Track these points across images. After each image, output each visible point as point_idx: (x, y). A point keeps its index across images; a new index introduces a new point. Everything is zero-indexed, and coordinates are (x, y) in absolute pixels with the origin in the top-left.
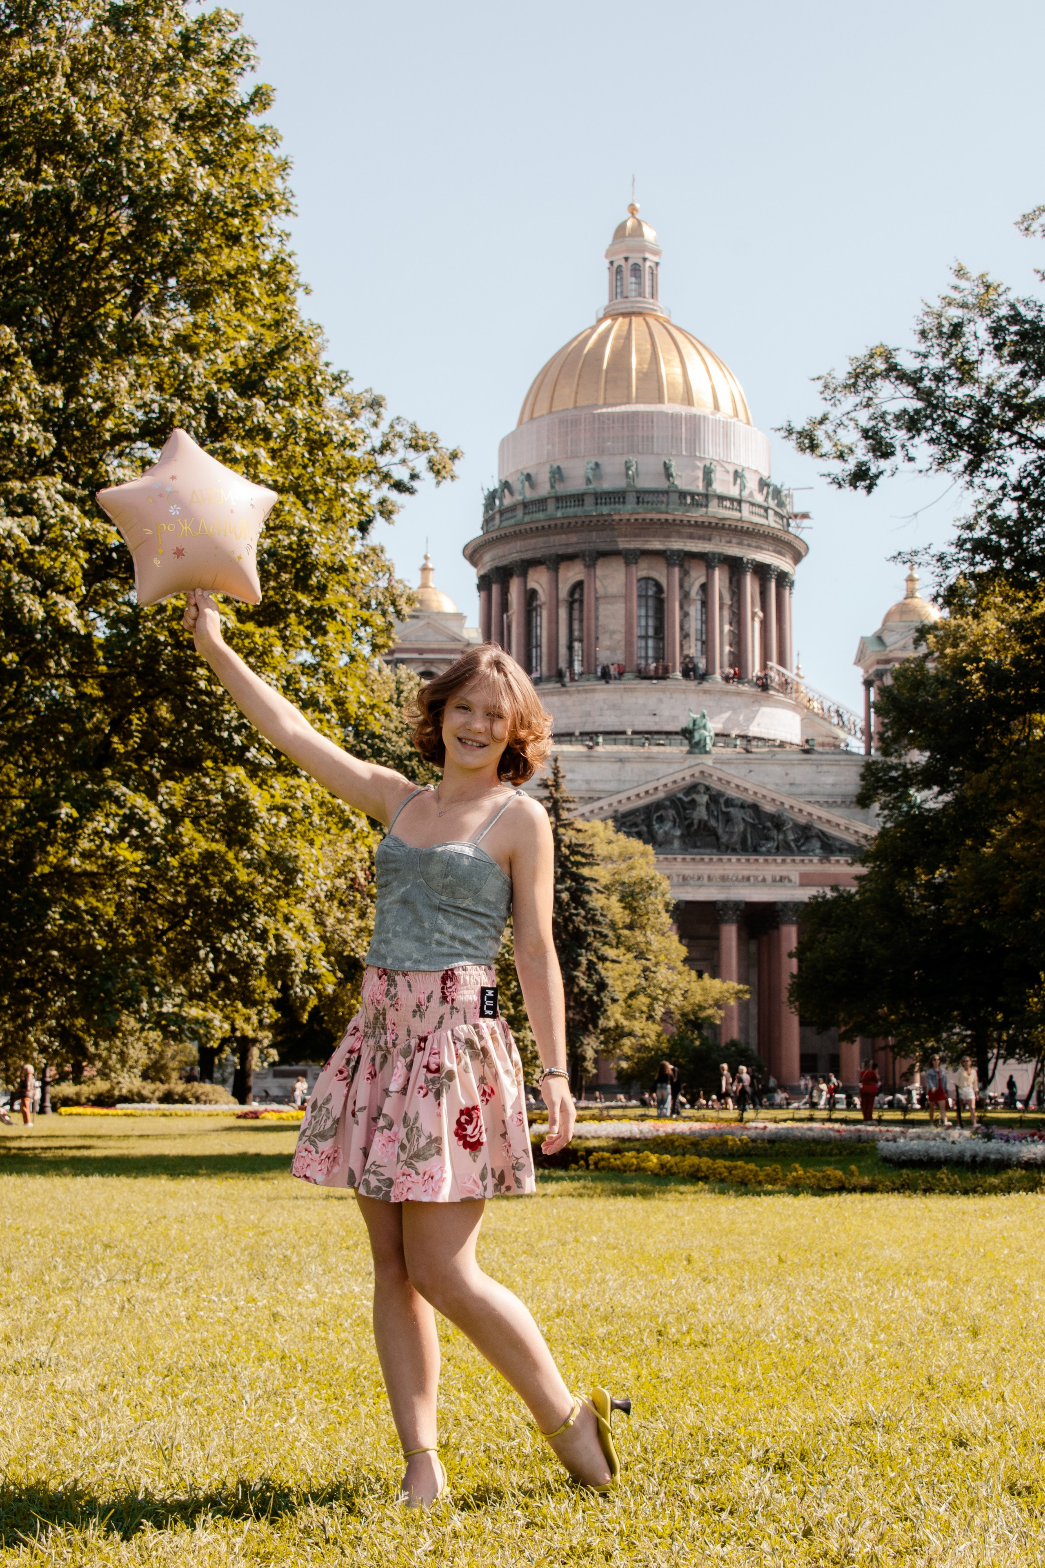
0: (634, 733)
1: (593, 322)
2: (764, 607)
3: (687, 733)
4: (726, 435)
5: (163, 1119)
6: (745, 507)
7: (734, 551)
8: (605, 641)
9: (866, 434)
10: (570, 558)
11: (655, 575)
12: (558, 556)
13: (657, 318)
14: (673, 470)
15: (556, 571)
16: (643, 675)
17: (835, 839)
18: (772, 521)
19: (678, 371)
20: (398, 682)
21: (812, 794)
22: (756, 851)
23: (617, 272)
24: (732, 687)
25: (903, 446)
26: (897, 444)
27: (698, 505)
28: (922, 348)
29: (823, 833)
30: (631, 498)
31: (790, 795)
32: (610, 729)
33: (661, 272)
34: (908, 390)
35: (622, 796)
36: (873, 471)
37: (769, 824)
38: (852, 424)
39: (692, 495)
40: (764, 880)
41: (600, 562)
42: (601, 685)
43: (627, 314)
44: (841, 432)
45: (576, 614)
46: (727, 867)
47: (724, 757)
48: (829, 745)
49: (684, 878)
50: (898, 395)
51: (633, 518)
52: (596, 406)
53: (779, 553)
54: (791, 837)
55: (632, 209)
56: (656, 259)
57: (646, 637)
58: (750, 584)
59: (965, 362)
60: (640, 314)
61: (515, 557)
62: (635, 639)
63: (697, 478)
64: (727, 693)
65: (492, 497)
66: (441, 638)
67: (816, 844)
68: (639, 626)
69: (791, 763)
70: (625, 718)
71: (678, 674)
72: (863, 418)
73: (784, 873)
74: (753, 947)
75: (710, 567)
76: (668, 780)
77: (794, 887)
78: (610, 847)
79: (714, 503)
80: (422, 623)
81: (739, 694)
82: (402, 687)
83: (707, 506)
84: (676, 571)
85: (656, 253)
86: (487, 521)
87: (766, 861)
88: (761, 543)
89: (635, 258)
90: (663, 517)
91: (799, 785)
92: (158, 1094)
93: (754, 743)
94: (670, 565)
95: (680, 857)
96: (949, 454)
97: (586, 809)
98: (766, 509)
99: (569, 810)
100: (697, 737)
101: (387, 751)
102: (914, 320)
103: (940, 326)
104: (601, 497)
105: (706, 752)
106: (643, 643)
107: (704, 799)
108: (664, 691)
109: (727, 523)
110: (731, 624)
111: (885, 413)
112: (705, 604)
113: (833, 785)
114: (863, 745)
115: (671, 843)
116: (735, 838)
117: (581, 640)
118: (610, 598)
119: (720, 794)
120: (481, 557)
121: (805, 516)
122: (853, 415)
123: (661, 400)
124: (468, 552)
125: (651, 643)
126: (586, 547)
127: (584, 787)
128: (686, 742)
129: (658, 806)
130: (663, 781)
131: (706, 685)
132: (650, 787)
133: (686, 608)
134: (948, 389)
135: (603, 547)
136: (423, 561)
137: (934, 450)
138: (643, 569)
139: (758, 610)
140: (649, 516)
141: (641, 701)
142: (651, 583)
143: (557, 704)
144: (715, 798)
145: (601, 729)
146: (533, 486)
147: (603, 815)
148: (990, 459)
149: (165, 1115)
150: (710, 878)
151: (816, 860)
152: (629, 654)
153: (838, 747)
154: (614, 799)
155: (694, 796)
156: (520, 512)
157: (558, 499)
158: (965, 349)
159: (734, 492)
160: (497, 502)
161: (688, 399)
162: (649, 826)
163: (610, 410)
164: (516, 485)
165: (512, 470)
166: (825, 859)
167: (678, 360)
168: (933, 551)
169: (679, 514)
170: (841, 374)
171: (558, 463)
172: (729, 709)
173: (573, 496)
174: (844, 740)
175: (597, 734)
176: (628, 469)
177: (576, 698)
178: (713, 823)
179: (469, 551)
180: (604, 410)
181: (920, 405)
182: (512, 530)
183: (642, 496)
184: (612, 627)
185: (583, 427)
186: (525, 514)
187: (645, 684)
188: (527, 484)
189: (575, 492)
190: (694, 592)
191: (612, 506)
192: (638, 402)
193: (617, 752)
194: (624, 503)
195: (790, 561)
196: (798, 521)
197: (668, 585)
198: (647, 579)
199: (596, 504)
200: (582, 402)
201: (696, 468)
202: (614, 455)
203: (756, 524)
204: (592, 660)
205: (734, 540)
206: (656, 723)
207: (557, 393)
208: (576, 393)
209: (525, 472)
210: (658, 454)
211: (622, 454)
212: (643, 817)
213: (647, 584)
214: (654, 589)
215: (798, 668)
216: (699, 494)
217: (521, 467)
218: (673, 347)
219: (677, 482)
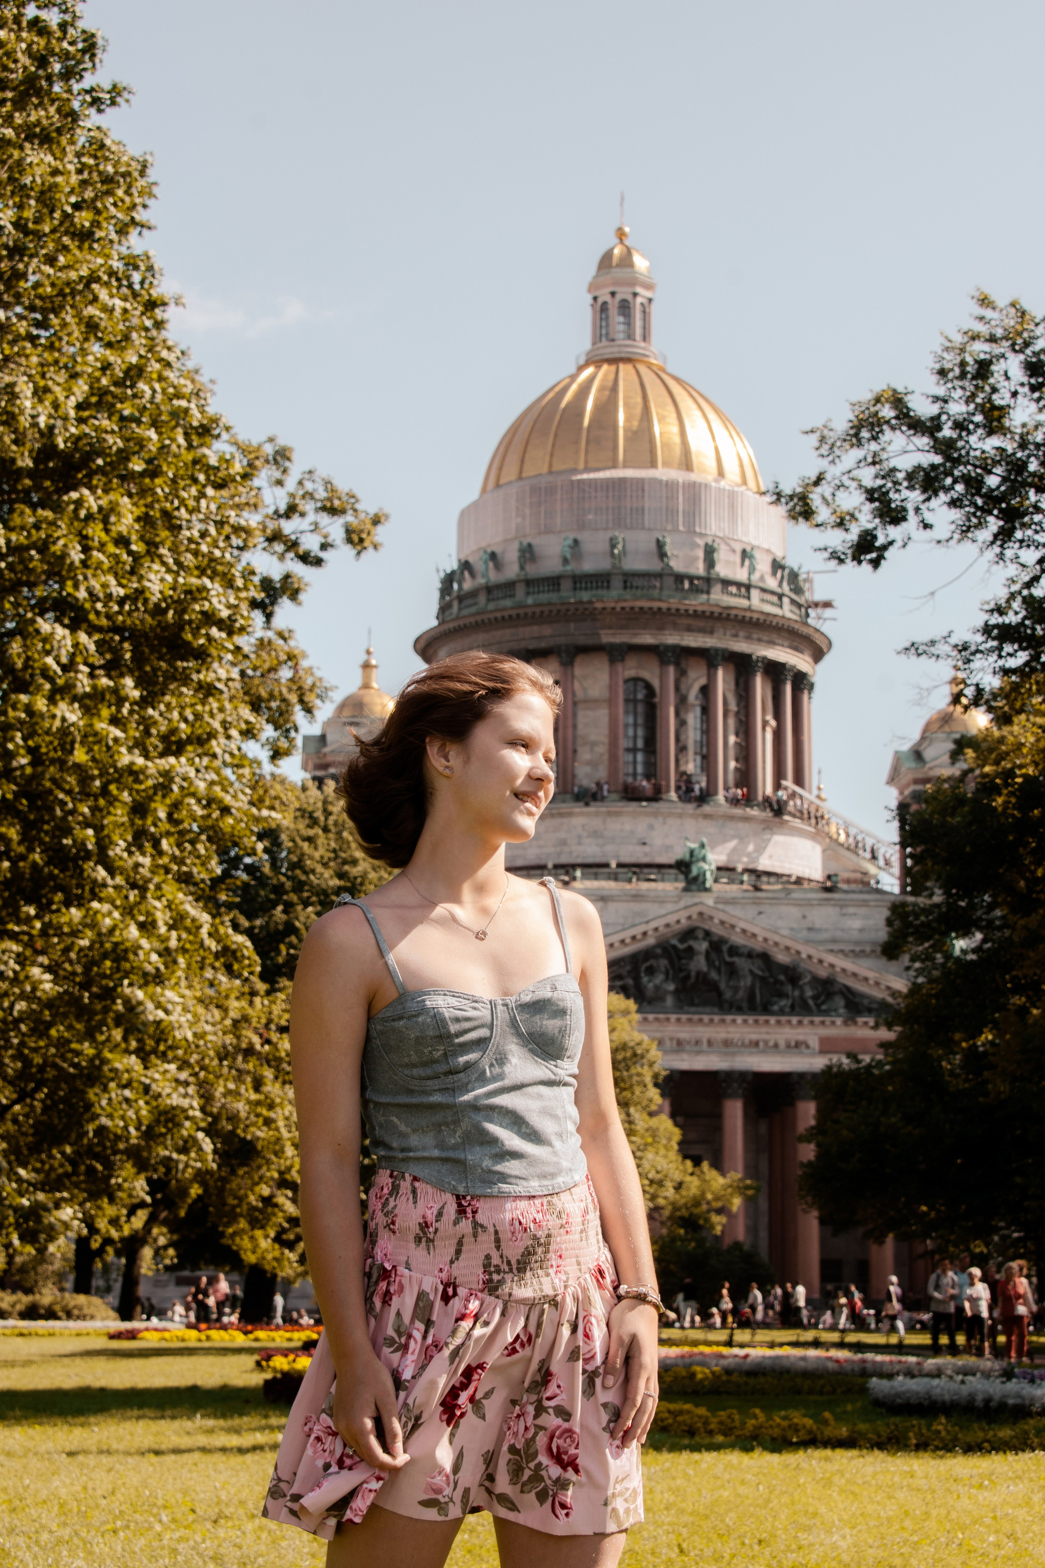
0: (620, 865)
1: (573, 370)
2: (778, 714)
3: (683, 867)
4: (732, 506)
5: (20, 1340)
6: (755, 594)
7: (741, 646)
8: (584, 754)
9: (871, 495)
10: (543, 653)
11: (646, 675)
12: (528, 651)
13: (649, 366)
14: (668, 549)
16: (631, 794)
17: (863, 996)
18: (787, 611)
19: (675, 429)
20: (325, 802)
21: (834, 941)
22: (766, 1010)
23: (602, 310)
24: (738, 811)
25: (917, 510)
26: (910, 507)
27: (698, 591)
28: (941, 391)
29: (848, 988)
30: (617, 582)
31: (808, 942)
32: (590, 861)
33: (655, 310)
34: (924, 441)
36: (880, 541)
37: (782, 977)
38: (854, 484)
39: (691, 578)
40: (776, 1045)
41: (578, 660)
42: (579, 808)
43: (613, 361)
44: (841, 495)
46: (732, 1029)
47: (729, 895)
48: (855, 881)
49: (679, 1043)
50: (911, 447)
51: (619, 606)
52: (575, 471)
53: (796, 649)
54: (809, 993)
55: (621, 235)
56: (649, 294)
57: (634, 750)
58: (760, 687)
59: (994, 408)
60: (628, 360)
62: (621, 752)
63: (697, 558)
64: (732, 818)
65: (448, 580)
67: (840, 1002)
68: (626, 736)
69: (808, 903)
70: (609, 848)
71: (673, 795)
72: (868, 477)
73: (801, 1038)
74: (763, 1129)
75: (712, 667)
76: (659, 923)
77: (813, 1055)
79: (717, 588)
81: (747, 819)
82: (330, 808)
83: (708, 592)
84: (671, 670)
85: (649, 287)
86: (444, 609)
87: (779, 1022)
88: (774, 637)
89: (624, 293)
90: (655, 605)
91: (819, 930)
92: (19, 1307)
93: (764, 879)
94: (663, 663)
95: (673, 1017)
96: (974, 520)
100: (695, 871)
101: (311, 885)
102: (931, 358)
103: (963, 364)
104: (581, 581)
105: (707, 890)
106: (630, 757)
107: (703, 946)
108: (655, 815)
109: (733, 612)
110: (737, 735)
111: (894, 470)
112: (707, 710)
113: (861, 930)
114: (897, 882)
115: (662, 999)
116: (741, 994)
118: (592, 703)
119: (722, 941)
120: (435, 652)
121: (827, 605)
122: (855, 473)
123: (653, 464)
124: (419, 647)
125: (640, 757)
126: (562, 641)
128: (681, 877)
129: (647, 954)
130: (653, 925)
131: (707, 809)
132: (637, 931)
133: (682, 715)
134: (973, 439)
135: (582, 640)
136: (364, 657)
137: (956, 515)
138: (631, 668)
139: (769, 718)
140: (639, 604)
141: (628, 827)
142: (641, 684)
144: (717, 945)
145: (579, 861)
146: (498, 566)
148: (1024, 526)
149: (21, 1335)
150: (710, 1043)
151: (839, 1021)
152: (613, 770)
153: (868, 884)
155: (692, 943)
156: (482, 599)
157: (529, 583)
158: (994, 390)
159: (741, 575)
160: (455, 586)
161: (687, 463)
162: (637, 979)
163: (592, 476)
164: (479, 567)
165: (474, 547)
166: (850, 1020)
167: (674, 415)
168: (954, 640)
169: (673, 602)
170: (841, 423)
171: (528, 540)
172: (734, 837)
173: (547, 579)
174: (875, 877)
175: (574, 866)
176: (613, 546)
178: (714, 975)
179: (422, 644)
180: (585, 476)
181: (938, 459)
182: (472, 620)
183: (630, 579)
184: (593, 738)
185: (558, 497)
186: (489, 600)
187: (633, 806)
188: (491, 564)
189: (549, 574)
190: (693, 695)
191: (594, 592)
192: (625, 466)
193: (598, 889)
194: (608, 587)
195: (809, 659)
196: (819, 610)
197: (661, 687)
198: (636, 680)
199: (575, 589)
200: (558, 466)
201: (695, 546)
202: (597, 530)
203: (768, 614)
204: (569, 777)
205: (741, 634)
206: (646, 854)
207: (527, 456)
208: (552, 455)
209: (489, 550)
210: (649, 529)
211: (606, 529)
212: (628, 968)
213: (635, 686)
214: (644, 692)
215: (819, 789)
216: (699, 578)
217: (483, 544)
218: (669, 400)
219: (672, 563)
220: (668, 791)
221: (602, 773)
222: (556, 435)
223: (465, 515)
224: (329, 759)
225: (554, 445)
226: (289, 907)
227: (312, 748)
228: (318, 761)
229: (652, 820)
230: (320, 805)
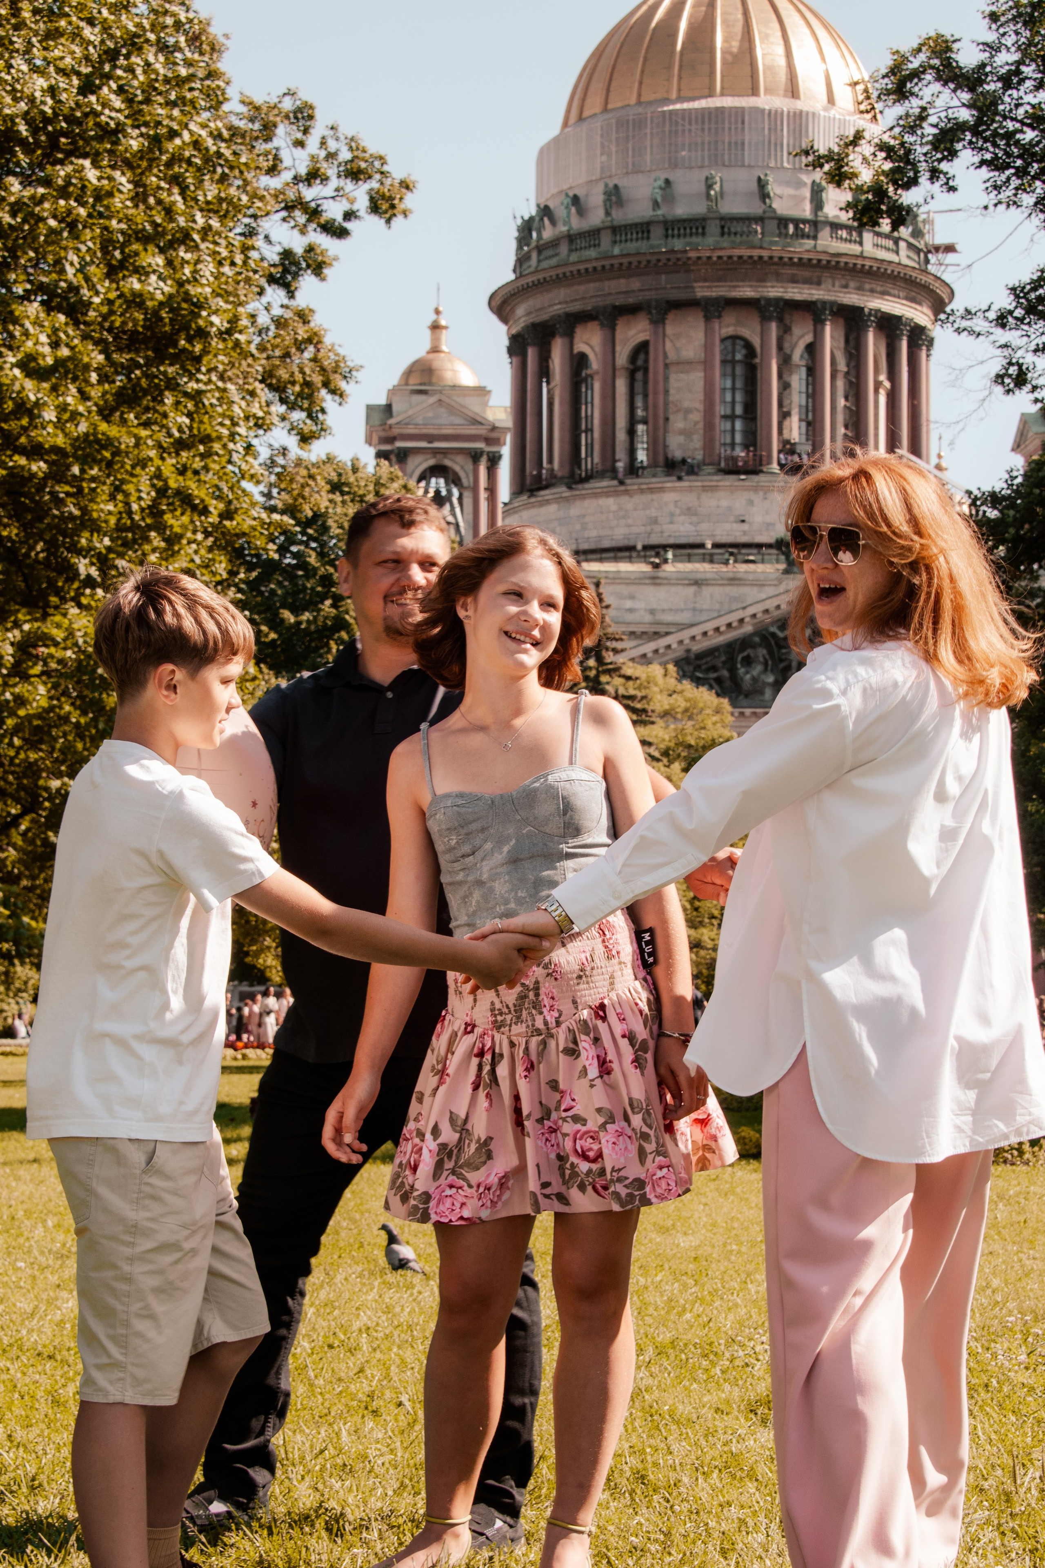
0: (716, 546)
2: (893, 375)
3: (783, 546)
6: (867, 237)
7: (851, 298)
8: (677, 423)
10: (631, 310)
11: (745, 332)
12: (615, 307)
15: (613, 328)
16: (727, 468)
18: (905, 257)
19: (780, 50)
27: (804, 236)
30: (713, 228)
32: (683, 541)
35: (696, 631)
39: (796, 222)
41: (670, 317)
42: (670, 483)
45: (639, 386)
51: (715, 255)
52: (667, 101)
53: (913, 300)
57: (732, 417)
58: (873, 344)
61: (558, 309)
62: (717, 420)
65: (526, 228)
66: (457, 421)
68: (723, 402)
70: (704, 526)
71: (775, 467)
75: (818, 322)
76: (758, 609)
78: (671, 700)
79: (825, 233)
80: (432, 400)
82: (383, 491)
83: (815, 238)
84: (774, 326)
86: (521, 261)
88: (889, 287)
90: (756, 253)
94: (765, 318)
97: (648, 648)
98: (896, 241)
99: (616, 651)
104: (673, 227)
106: (728, 426)
108: (756, 489)
109: (843, 260)
110: (846, 398)
112: (813, 371)
115: (762, 693)
117: (645, 422)
118: (686, 365)
120: (513, 310)
121: (950, 249)
123: (755, 92)
124: (495, 304)
125: (738, 425)
126: (651, 295)
127: (648, 618)
128: (782, 558)
129: (744, 643)
130: (751, 611)
132: (733, 618)
133: (786, 377)
135: (675, 295)
136: (434, 317)
138: (728, 326)
139: (883, 377)
140: (737, 252)
141: (725, 503)
142: (740, 343)
143: (614, 508)
145: (671, 541)
146: (581, 212)
147: (672, 655)
152: (709, 440)
154: (685, 635)
156: (564, 249)
157: (616, 230)
160: (534, 235)
161: (793, 91)
162: (733, 670)
163: (685, 106)
164: (560, 212)
165: (554, 191)
167: (778, 34)
169: (776, 249)
171: (615, 181)
173: (636, 225)
175: (665, 547)
176: (709, 187)
177: (638, 499)
179: (497, 302)
180: (678, 106)
182: (553, 273)
183: (727, 224)
184: (686, 404)
185: (648, 131)
186: (571, 251)
187: (730, 480)
188: (573, 210)
189: (637, 221)
190: (798, 355)
191: (688, 239)
192: (722, 94)
193: (691, 572)
194: (703, 234)
195: (926, 310)
196: (940, 256)
197: (762, 347)
198: (734, 338)
199: (667, 236)
200: (647, 96)
201: (800, 184)
202: (691, 168)
203: (883, 261)
204: (661, 447)
205: (852, 284)
206: (745, 533)
207: (613, 84)
208: (641, 83)
209: (571, 194)
210: (750, 166)
211: (702, 167)
212: (723, 658)
213: (734, 345)
214: (744, 351)
215: (939, 456)
216: (804, 221)
217: (565, 187)
218: (773, 17)
219: (774, 206)
220: (769, 462)
221: (697, 442)
222: (645, 59)
223: (544, 153)
224: (396, 431)
225: (643, 72)
226: (337, 600)
227: (377, 419)
228: (383, 434)
229: (752, 495)
230: (371, 487)
